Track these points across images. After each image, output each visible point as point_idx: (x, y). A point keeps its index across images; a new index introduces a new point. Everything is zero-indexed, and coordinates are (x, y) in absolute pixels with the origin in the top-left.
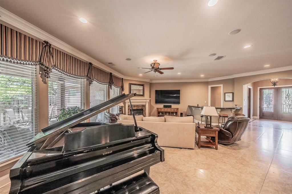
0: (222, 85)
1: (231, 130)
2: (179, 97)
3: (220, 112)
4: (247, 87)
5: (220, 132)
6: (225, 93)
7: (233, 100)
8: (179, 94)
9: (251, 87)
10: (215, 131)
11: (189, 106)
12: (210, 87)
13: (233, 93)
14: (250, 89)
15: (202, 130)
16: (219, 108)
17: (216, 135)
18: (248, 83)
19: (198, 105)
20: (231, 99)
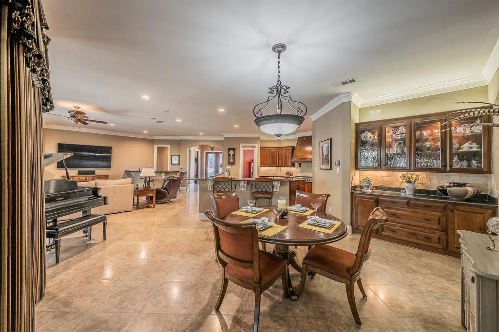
0: (169, 146)
1: (167, 188)
2: (110, 157)
3: (165, 176)
4: (194, 150)
5: (158, 192)
6: (172, 155)
7: (179, 164)
8: (110, 153)
9: (198, 151)
10: (153, 190)
11: (126, 171)
12: (156, 146)
13: (179, 156)
14: (198, 152)
15: (141, 191)
16: (163, 172)
17: (154, 195)
18: (195, 146)
19: (140, 170)
20: (177, 162)
